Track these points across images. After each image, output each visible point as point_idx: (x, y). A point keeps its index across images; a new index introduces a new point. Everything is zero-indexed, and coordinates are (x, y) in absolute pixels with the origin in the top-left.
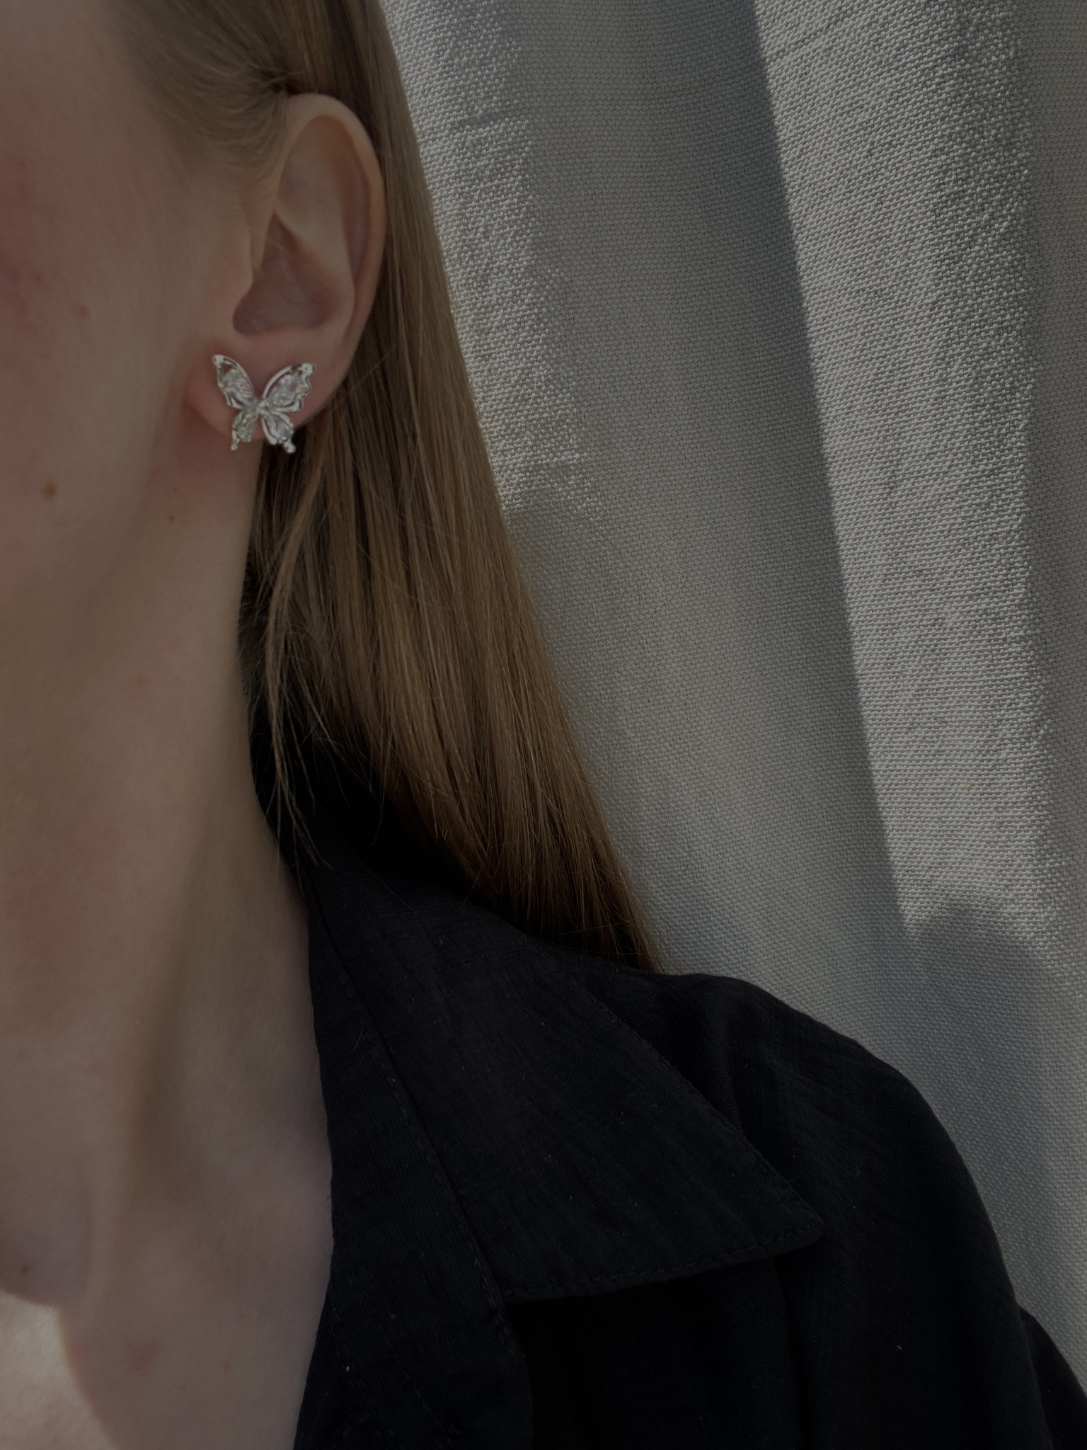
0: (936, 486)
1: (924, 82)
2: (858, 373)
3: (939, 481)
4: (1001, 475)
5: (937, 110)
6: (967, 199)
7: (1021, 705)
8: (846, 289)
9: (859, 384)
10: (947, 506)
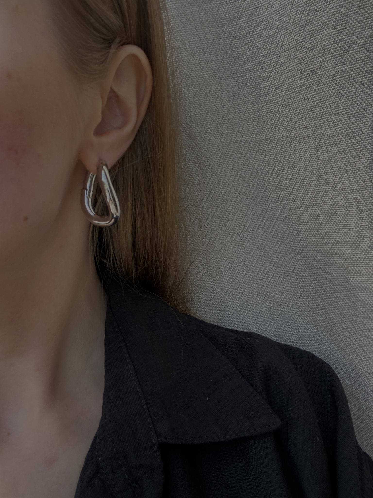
2: (304, 104)
3: (336, 147)
4: (361, 144)
8: (299, 70)
9: (305, 109)
10: (339, 157)
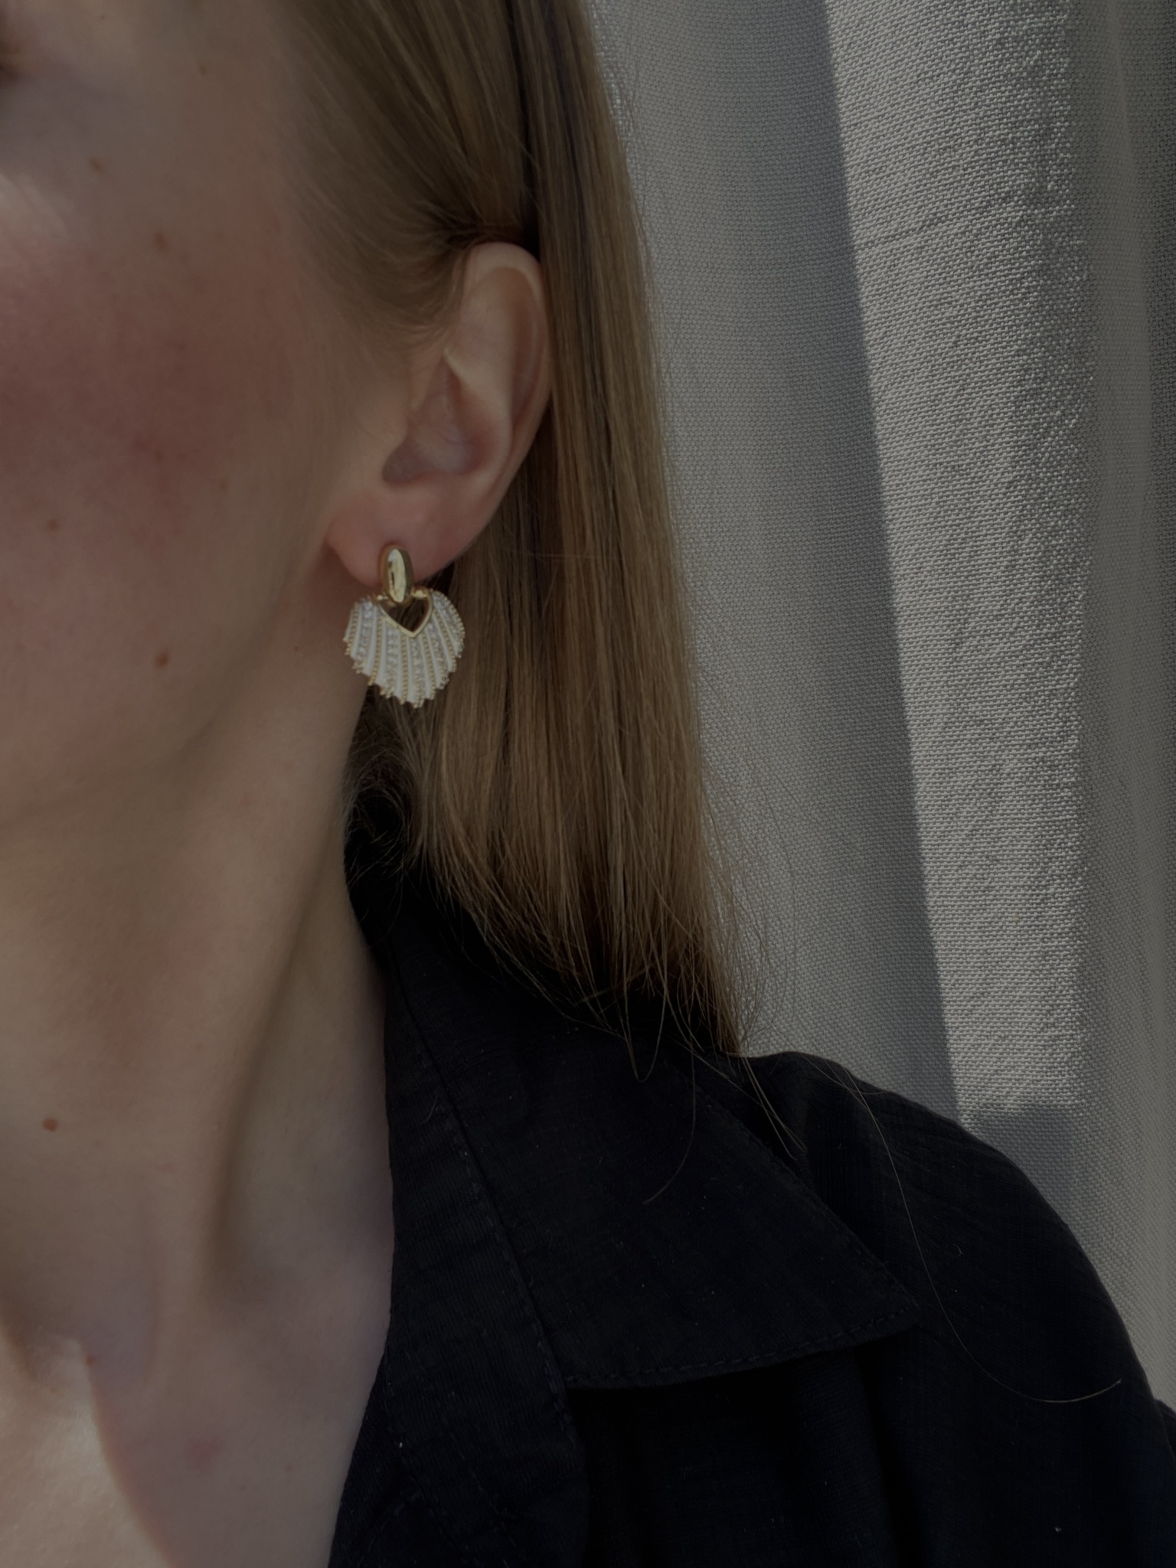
0: (1002, 645)
1: (1012, 291)
3: (1005, 640)
4: (1061, 639)
5: (1022, 316)
6: (1043, 395)
7: (1070, 844)
8: (923, 461)
9: (930, 548)
10: (1010, 663)
